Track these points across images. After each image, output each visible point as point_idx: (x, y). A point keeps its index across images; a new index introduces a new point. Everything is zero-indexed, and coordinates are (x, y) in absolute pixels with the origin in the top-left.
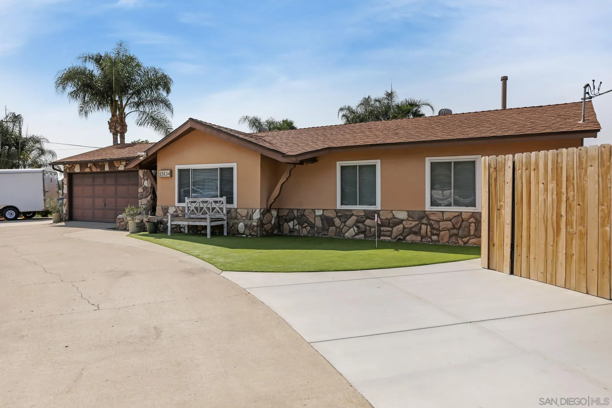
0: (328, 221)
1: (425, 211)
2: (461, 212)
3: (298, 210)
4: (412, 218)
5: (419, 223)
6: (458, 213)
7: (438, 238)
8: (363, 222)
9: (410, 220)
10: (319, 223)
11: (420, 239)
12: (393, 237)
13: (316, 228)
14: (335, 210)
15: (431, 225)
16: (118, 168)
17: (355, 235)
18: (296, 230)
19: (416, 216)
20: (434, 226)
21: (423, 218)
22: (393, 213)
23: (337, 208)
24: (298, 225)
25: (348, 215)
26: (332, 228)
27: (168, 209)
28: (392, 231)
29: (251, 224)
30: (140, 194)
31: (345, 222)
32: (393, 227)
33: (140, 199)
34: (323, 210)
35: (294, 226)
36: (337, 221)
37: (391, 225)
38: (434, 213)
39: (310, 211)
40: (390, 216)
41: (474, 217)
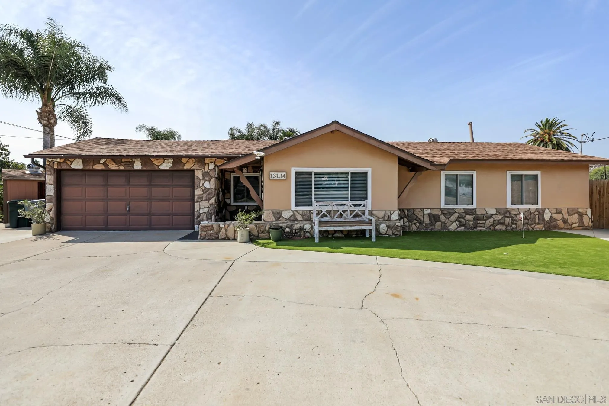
0: (434, 218)
1: (507, 208)
2: (530, 208)
3: (407, 209)
4: (499, 213)
5: (503, 217)
6: (527, 209)
7: (516, 226)
8: (463, 218)
9: (498, 215)
10: (427, 220)
11: (505, 228)
12: (486, 227)
13: (424, 224)
14: (440, 209)
15: (512, 217)
16: (159, 166)
17: (457, 228)
18: (406, 226)
19: (502, 212)
20: (514, 218)
21: (506, 213)
22: (485, 210)
23: (442, 208)
24: (408, 222)
25: (452, 213)
26: (438, 224)
27: (282, 213)
28: (485, 223)
29: (395, 224)
30: (198, 196)
31: (448, 218)
32: (485, 220)
33: (197, 202)
34: (430, 209)
35: (404, 223)
36: (443, 218)
37: (484, 219)
38: (513, 209)
39: (420, 210)
40: (484, 212)
41: (537, 211)
